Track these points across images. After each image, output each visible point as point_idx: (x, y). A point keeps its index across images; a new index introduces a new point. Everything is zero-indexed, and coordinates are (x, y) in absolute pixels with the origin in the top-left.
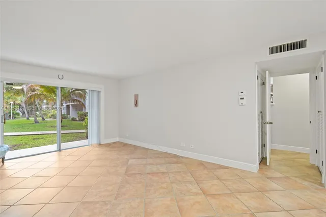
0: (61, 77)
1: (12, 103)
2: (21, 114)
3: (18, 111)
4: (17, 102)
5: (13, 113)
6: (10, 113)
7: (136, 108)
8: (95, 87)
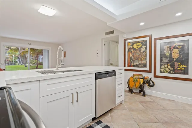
0: (30, 44)
1: (13, 56)
2: (19, 62)
3: (17, 61)
4: (16, 55)
5: (14, 62)
6: (13, 61)
7: (65, 58)
8: (47, 48)
